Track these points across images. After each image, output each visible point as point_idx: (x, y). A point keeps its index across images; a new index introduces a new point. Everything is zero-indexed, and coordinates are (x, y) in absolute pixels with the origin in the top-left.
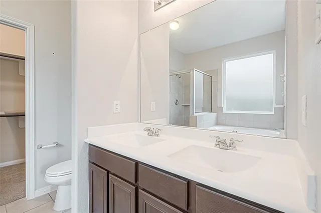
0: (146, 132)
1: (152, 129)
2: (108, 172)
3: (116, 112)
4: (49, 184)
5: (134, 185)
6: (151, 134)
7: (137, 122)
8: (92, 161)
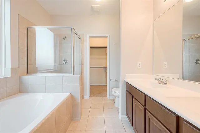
0: (157, 81)
1: (162, 80)
2: (133, 97)
3: (139, 68)
4: (113, 95)
5: (144, 107)
6: (160, 83)
7: (152, 74)
8: (127, 90)
